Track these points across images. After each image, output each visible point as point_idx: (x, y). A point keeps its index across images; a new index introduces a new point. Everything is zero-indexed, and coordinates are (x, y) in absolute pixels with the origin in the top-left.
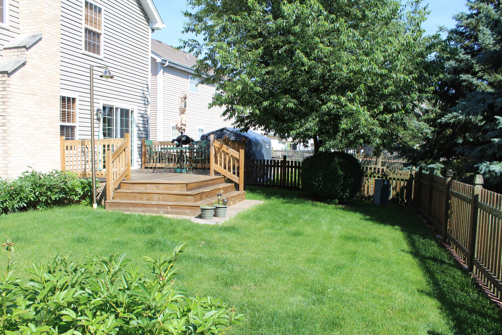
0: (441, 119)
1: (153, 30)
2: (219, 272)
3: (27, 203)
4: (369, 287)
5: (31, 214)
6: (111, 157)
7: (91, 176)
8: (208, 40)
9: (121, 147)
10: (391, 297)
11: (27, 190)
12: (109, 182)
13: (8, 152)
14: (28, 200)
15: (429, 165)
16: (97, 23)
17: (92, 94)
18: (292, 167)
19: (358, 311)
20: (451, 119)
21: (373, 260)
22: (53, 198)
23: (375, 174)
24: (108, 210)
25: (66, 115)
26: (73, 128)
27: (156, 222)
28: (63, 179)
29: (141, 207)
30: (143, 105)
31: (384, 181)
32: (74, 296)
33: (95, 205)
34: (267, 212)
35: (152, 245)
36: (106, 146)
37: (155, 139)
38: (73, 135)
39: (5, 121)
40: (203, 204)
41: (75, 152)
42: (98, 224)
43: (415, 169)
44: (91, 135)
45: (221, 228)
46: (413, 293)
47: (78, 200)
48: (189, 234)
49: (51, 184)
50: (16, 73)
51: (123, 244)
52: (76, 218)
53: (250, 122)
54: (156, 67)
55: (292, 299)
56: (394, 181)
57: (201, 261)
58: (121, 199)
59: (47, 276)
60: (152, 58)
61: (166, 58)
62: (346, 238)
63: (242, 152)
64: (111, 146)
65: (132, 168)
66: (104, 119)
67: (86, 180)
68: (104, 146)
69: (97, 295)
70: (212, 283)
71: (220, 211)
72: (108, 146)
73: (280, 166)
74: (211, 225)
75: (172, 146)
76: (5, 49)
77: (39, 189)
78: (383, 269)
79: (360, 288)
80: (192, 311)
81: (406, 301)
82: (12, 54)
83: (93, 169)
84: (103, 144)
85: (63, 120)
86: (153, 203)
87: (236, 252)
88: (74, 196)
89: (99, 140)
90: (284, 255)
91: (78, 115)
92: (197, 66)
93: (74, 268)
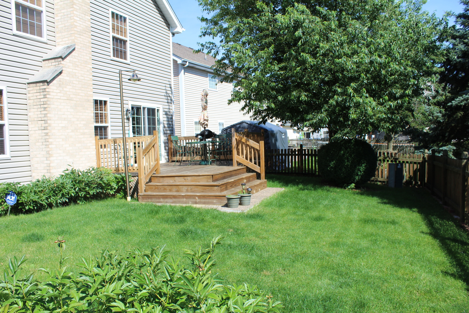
0: (452, 102)
1: (173, 34)
2: (249, 258)
3: (68, 199)
4: (393, 269)
5: (72, 209)
6: (141, 153)
7: (124, 171)
8: (224, 42)
9: (150, 143)
10: (416, 278)
11: (69, 186)
12: (141, 176)
13: (50, 152)
14: (70, 195)
15: (441, 147)
16: (123, 32)
17: (122, 96)
18: (308, 155)
19: (385, 293)
20: (461, 102)
21: (393, 242)
22: (91, 192)
23: (388, 159)
24: (141, 202)
25: (99, 117)
26: (105, 128)
27: (186, 212)
28: (99, 176)
29: (171, 198)
30: (166, 104)
31: (397, 164)
32: (122, 288)
33: (129, 198)
34: (288, 199)
35: (184, 234)
36: (137, 143)
37: (180, 135)
38: (106, 134)
39: (46, 125)
40: (228, 194)
41: (109, 150)
42: (134, 216)
43: (428, 152)
44: (123, 134)
45: (247, 216)
46: (437, 274)
47: (114, 193)
48: (217, 222)
49: (90, 180)
50: (55, 82)
51: (158, 234)
52: (113, 211)
53: (268, 115)
54: (178, 68)
55: (320, 283)
56: (407, 165)
57: (230, 248)
58: (152, 191)
59: (96, 270)
60: (174, 60)
61: (186, 59)
62: (365, 221)
63: (262, 143)
64: (141, 143)
65: (161, 162)
66: (133, 119)
67: (119, 175)
68: (135, 143)
69: (142, 287)
70: (244, 269)
71: (245, 200)
72: (139, 143)
73: (297, 155)
74: (238, 213)
75: (196, 141)
76: (44, 60)
77: (78, 185)
78: (404, 250)
79: (385, 270)
80: (231, 300)
81: (430, 282)
82: (50, 64)
83: (126, 164)
84: (133, 142)
85: (97, 122)
86: (182, 195)
87: (263, 238)
88: (110, 190)
89: (129, 138)
90: (308, 240)
91: (109, 116)
92: (216, 66)
93: (118, 261)
